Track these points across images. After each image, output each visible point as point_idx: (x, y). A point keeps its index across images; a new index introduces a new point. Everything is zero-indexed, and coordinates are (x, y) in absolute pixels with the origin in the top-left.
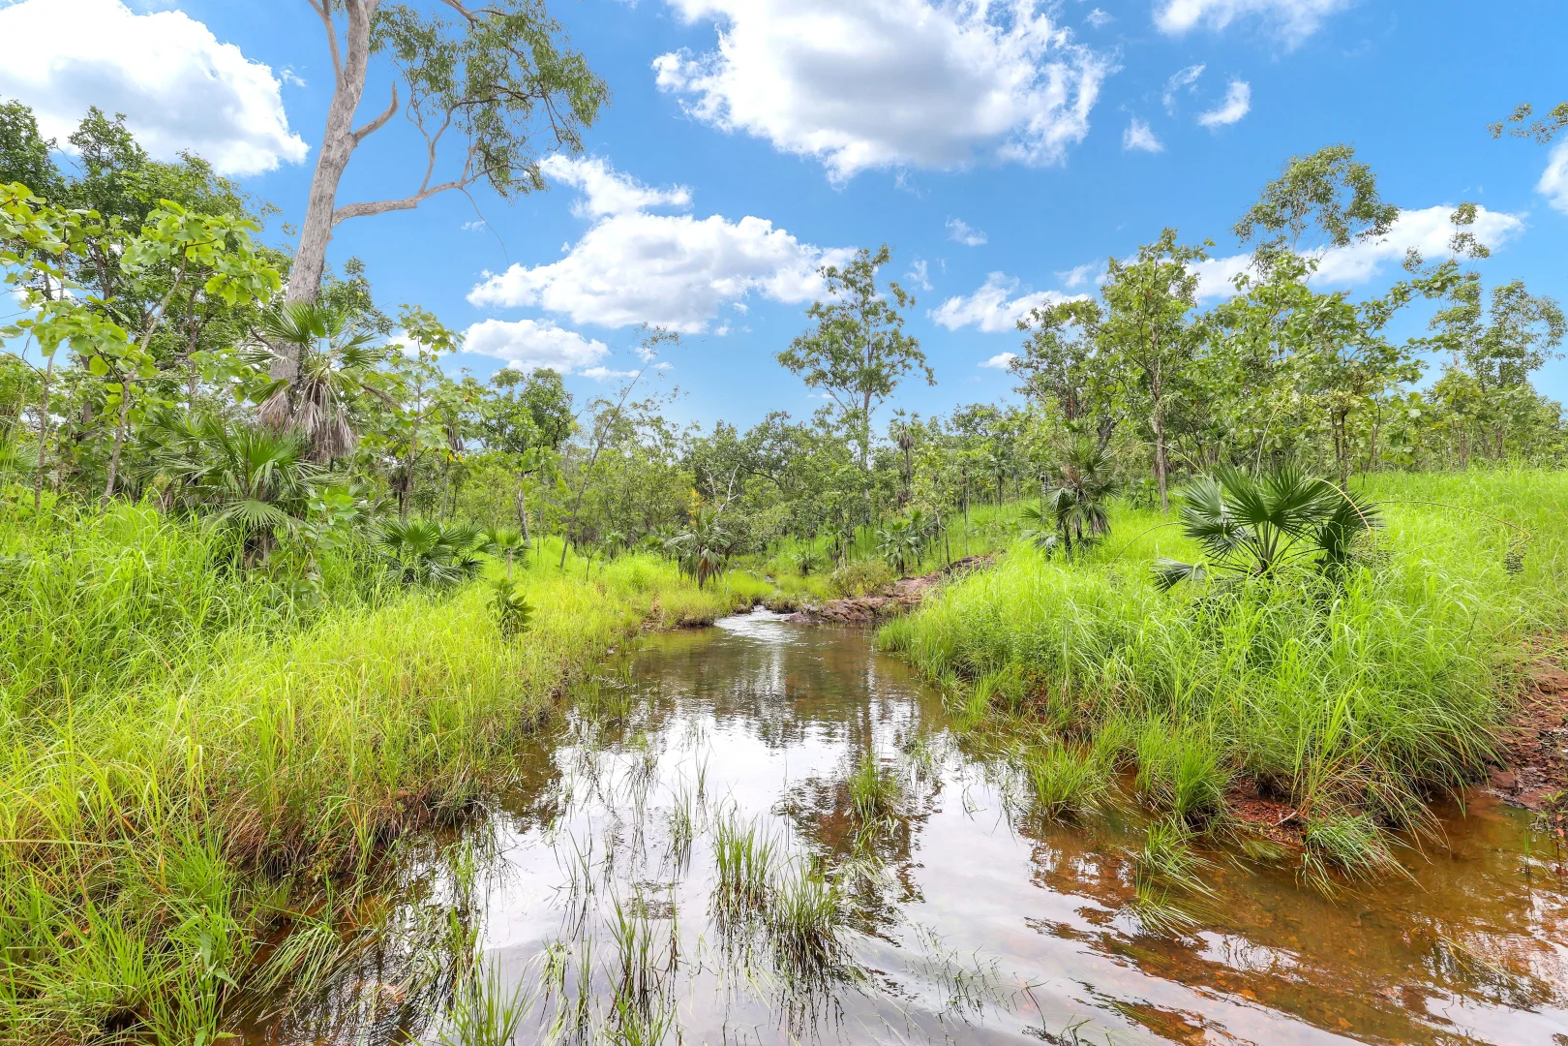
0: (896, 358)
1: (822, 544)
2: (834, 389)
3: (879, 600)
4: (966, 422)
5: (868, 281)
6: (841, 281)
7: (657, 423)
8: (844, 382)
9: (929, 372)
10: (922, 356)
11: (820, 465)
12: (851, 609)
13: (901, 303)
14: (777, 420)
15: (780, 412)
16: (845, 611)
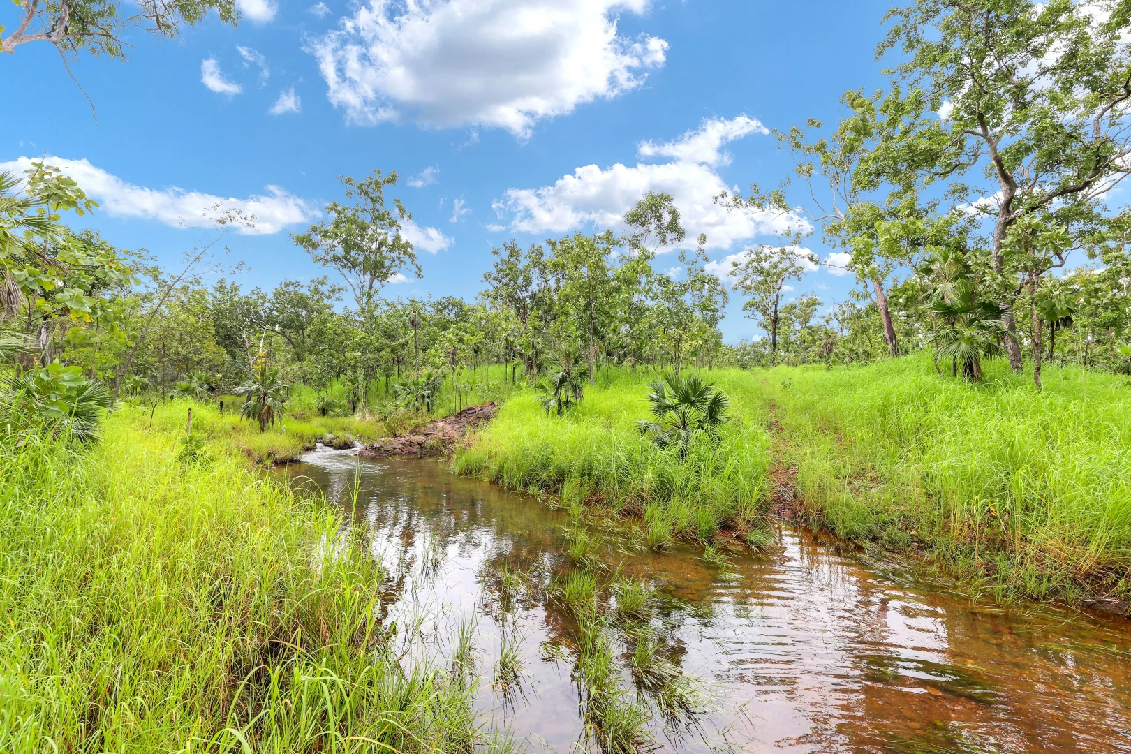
0: (395, 254)
1: (337, 389)
2: (345, 271)
3: (420, 438)
4: (441, 308)
5: (378, 194)
6: (356, 189)
7: (154, 273)
8: (354, 267)
9: (419, 268)
10: (414, 256)
11: (339, 331)
12: (404, 445)
13: (402, 215)
14: (291, 289)
15: (294, 281)
16: (400, 446)
